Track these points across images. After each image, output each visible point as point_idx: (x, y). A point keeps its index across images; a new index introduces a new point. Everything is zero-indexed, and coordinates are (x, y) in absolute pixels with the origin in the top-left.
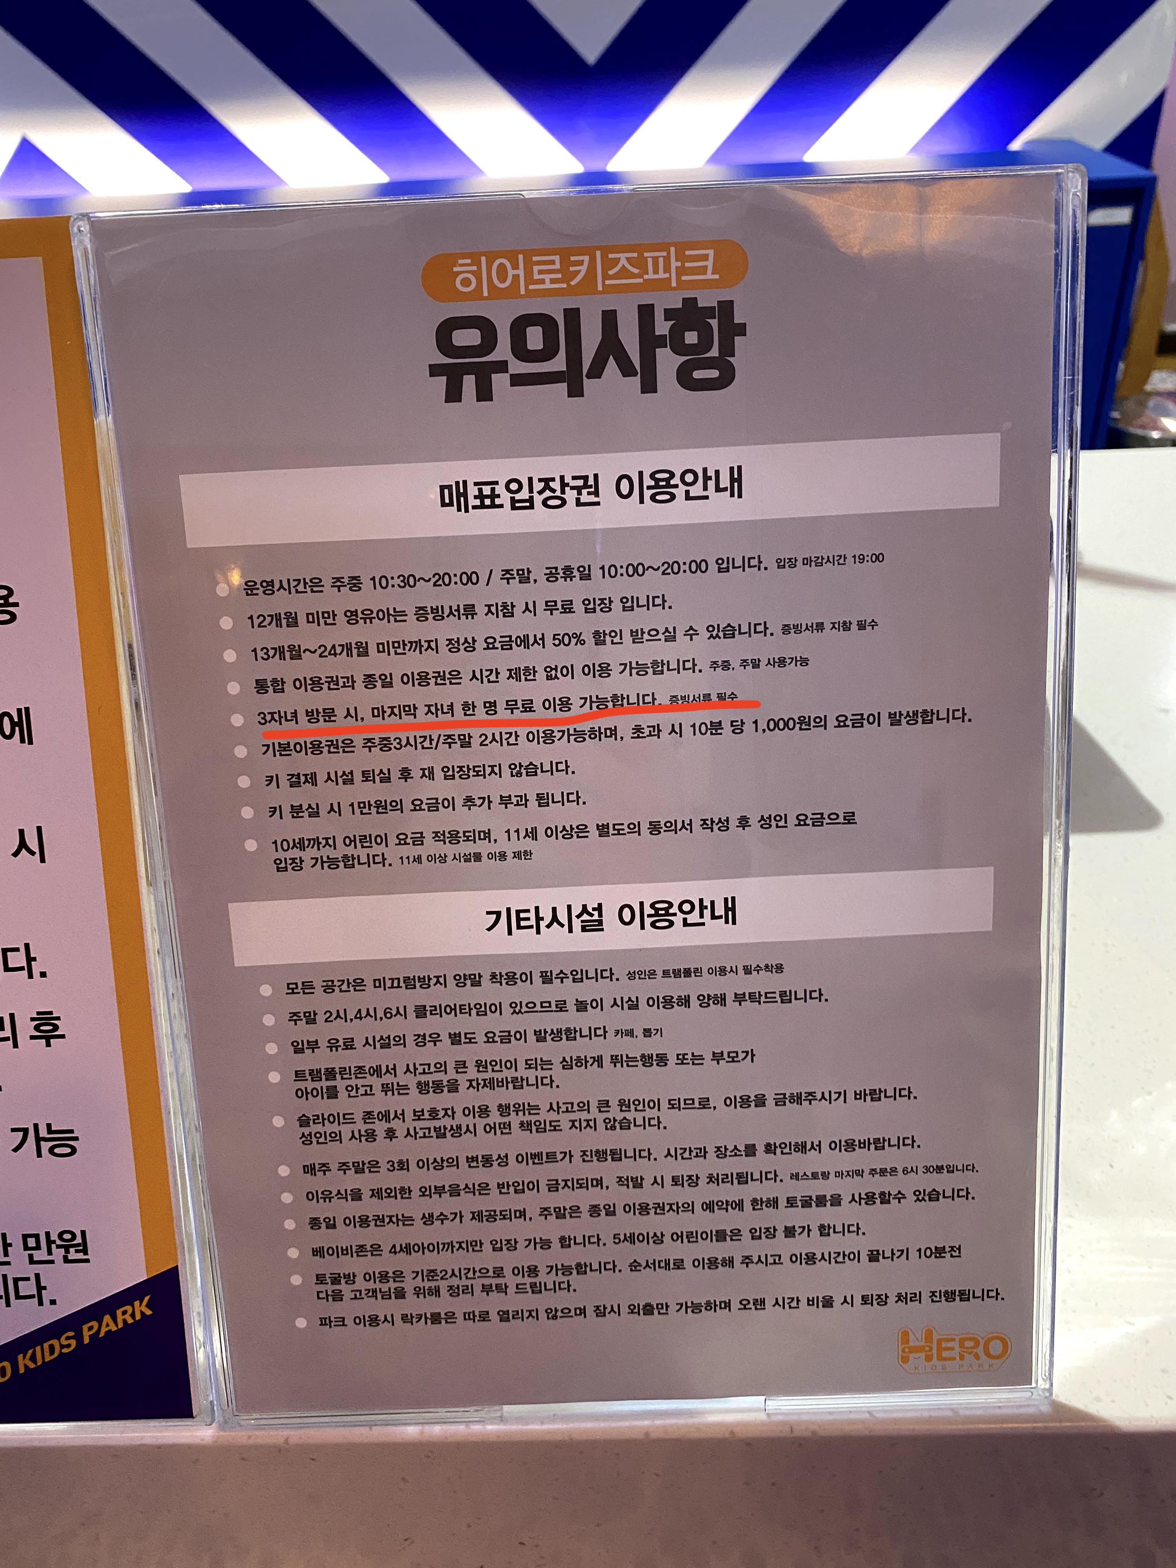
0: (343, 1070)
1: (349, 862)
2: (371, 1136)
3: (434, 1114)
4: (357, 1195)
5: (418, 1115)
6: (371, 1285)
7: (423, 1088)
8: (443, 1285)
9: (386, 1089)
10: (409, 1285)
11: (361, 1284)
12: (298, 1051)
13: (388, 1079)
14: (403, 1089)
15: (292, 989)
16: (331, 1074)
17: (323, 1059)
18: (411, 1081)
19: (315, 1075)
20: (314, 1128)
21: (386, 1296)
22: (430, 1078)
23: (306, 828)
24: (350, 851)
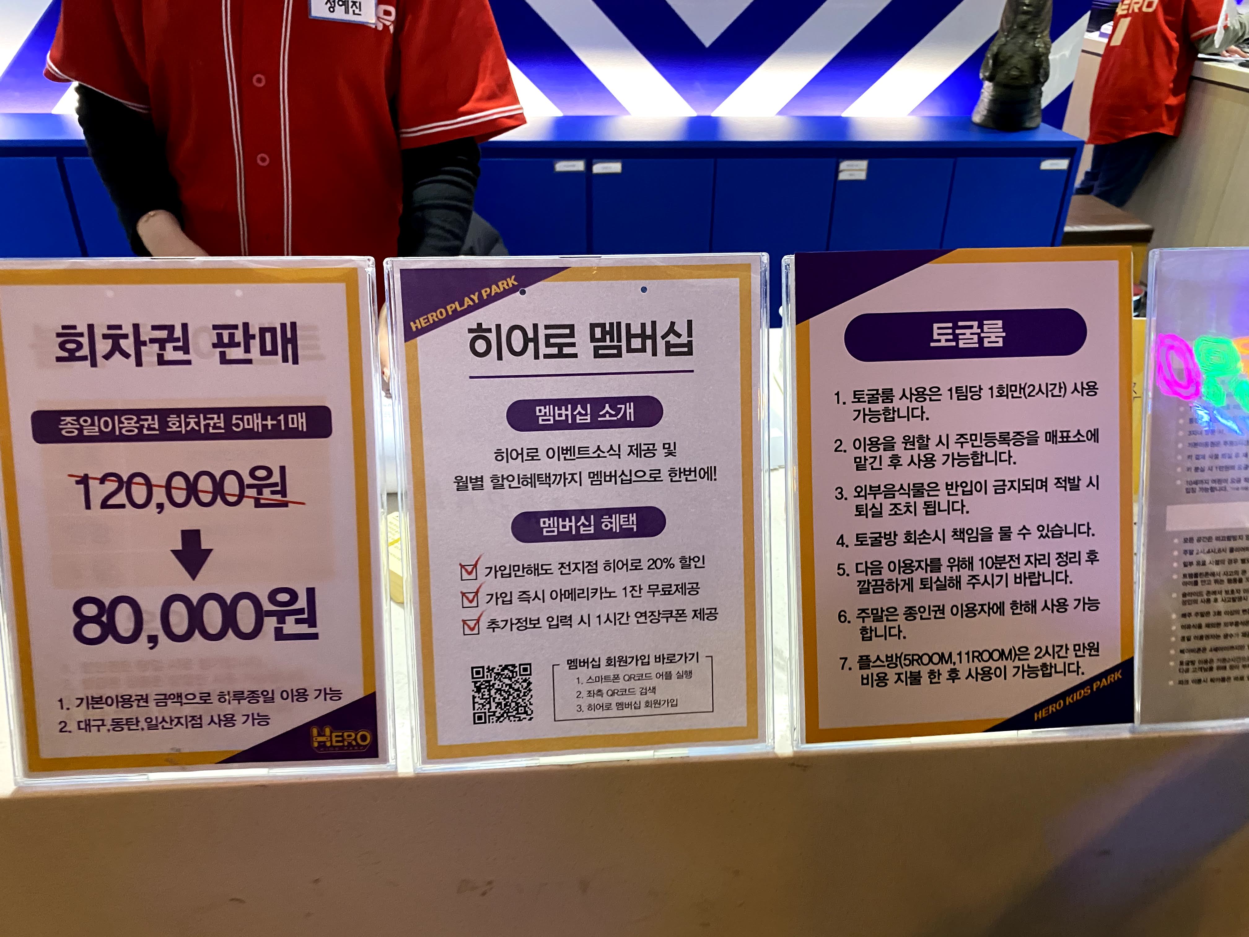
0: (1201, 574)
1: (1213, 489)
2: (1208, 601)
3: (1232, 591)
4: (1200, 626)
5: (1227, 592)
6: (1201, 666)
7: (1229, 581)
8: (1228, 665)
9: (1216, 581)
10: (1215, 665)
11: (1197, 665)
12: (1185, 565)
13: (1217, 577)
14: (1222, 581)
15: (1186, 541)
16: (1196, 575)
17: (1194, 569)
18: (1225, 578)
19: (1191, 576)
20: (1188, 598)
21: (1206, 670)
22: (1232, 577)
23: (1199, 476)
24: (1214, 485)
